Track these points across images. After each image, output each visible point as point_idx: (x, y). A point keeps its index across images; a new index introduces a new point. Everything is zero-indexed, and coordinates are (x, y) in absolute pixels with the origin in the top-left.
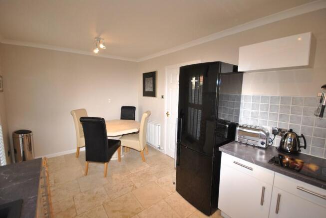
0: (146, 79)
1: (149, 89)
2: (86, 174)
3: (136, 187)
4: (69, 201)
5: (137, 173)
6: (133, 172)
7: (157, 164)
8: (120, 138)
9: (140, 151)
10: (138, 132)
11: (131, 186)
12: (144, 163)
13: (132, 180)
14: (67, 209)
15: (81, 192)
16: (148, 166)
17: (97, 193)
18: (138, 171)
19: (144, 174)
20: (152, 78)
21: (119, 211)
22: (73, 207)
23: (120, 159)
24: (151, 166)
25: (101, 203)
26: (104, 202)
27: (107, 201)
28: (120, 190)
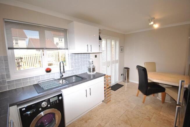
2: (137, 96)
3: (150, 120)
5: (163, 116)
6: (161, 114)
8: (167, 87)
11: (149, 117)
13: (154, 116)
17: (131, 105)
18: (167, 116)
21: (128, 118)
22: (119, 102)
25: (127, 109)
26: (128, 110)
27: (130, 111)
28: (140, 113)
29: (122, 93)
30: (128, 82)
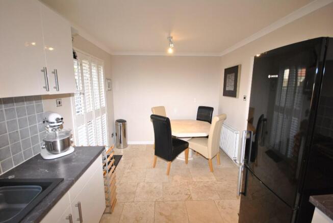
0: (228, 75)
1: (230, 88)
2: (154, 166)
3: (191, 198)
4: (134, 186)
5: (198, 182)
6: (195, 180)
7: (226, 180)
8: (189, 140)
9: (208, 159)
10: (207, 137)
12: (211, 173)
13: (191, 188)
14: (130, 193)
15: (144, 181)
16: (214, 179)
17: (155, 188)
18: (201, 180)
19: (206, 186)
20: (234, 74)
21: (166, 216)
22: (134, 193)
23: (187, 162)
24: (217, 181)
25: (154, 200)
26: (156, 200)
27: (160, 200)
28: (175, 194)
29: (129, 172)
30: (126, 145)
